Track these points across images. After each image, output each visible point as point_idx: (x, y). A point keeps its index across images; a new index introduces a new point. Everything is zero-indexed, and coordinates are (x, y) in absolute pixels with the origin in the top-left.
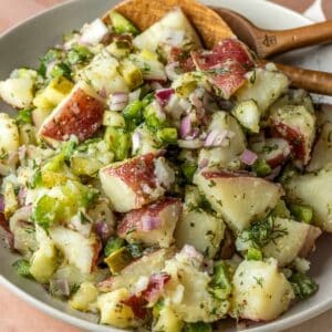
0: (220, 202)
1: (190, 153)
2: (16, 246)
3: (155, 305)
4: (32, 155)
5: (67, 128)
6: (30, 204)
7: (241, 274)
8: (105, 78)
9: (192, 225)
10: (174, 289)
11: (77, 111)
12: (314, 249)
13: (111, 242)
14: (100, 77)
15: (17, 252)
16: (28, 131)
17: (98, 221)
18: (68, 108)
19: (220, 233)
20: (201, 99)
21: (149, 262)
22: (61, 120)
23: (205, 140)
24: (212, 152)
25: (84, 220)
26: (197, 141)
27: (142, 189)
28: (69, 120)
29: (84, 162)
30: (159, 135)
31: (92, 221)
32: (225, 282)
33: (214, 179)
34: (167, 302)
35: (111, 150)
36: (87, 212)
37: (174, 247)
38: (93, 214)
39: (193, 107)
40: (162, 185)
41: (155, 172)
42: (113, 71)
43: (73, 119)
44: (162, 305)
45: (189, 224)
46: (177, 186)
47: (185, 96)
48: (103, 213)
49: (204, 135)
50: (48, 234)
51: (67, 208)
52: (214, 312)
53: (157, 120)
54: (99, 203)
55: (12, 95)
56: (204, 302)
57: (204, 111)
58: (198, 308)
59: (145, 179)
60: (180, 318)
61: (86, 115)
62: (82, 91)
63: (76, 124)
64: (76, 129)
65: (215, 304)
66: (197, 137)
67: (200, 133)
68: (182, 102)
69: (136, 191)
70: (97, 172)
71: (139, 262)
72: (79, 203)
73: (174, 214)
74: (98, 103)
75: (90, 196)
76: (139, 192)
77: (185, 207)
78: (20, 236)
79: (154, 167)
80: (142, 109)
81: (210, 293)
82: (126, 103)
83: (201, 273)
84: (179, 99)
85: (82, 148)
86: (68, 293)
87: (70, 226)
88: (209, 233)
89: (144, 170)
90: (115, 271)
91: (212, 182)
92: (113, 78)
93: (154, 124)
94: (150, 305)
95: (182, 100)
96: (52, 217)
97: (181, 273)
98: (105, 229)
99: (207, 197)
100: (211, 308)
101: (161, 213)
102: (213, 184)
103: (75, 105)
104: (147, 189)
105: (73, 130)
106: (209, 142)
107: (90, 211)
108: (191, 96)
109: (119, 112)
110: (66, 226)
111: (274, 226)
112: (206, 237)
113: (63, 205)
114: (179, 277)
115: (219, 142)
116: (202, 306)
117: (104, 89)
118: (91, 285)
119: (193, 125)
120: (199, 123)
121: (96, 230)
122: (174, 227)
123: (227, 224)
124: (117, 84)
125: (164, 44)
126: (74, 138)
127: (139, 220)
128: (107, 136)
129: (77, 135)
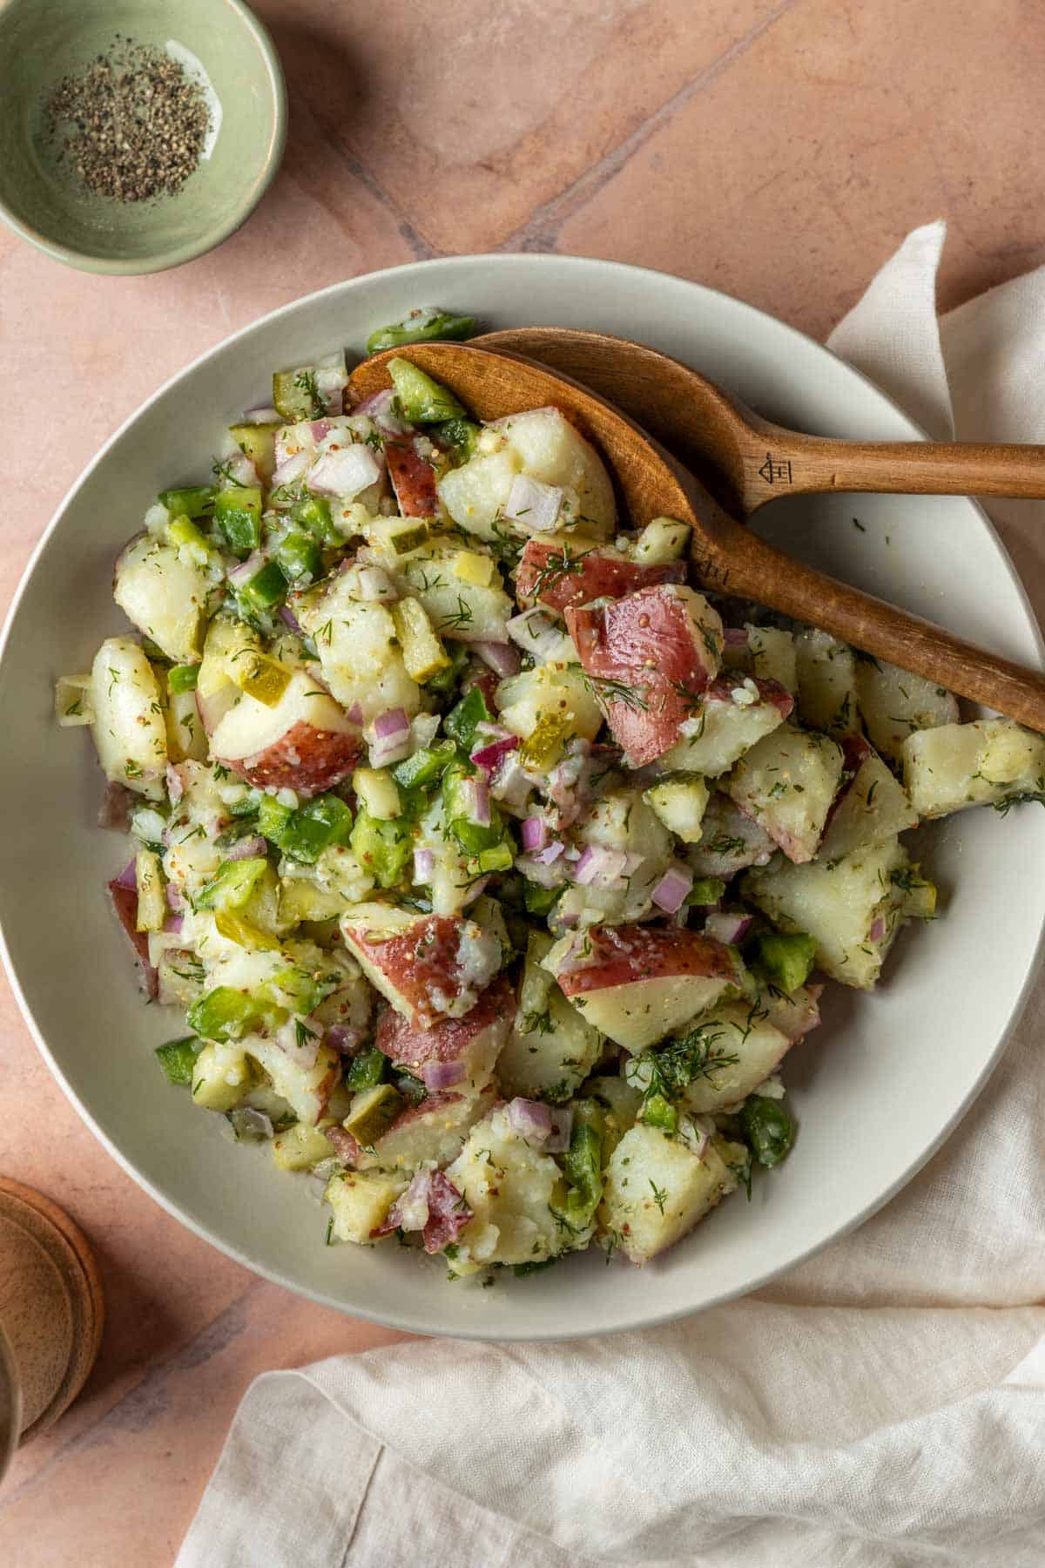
7: (626, 1161)
8: (362, 679)
11: (294, 760)
12: (802, 1040)
13: (361, 1057)
14: (351, 676)
16: (187, 719)
17: (332, 1029)
20: (573, 787)
23: (577, 867)
25: (304, 1037)
26: (558, 867)
27: (427, 999)
31: (320, 1032)
32: (591, 1174)
33: (582, 995)
38: (324, 1014)
39: (554, 806)
40: (471, 986)
41: (459, 956)
45: (526, 1049)
48: (345, 1009)
49: (576, 854)
57: (577, 808)
59: (434, 975)
62: (306, 725)
70: (336, 916)
71: (415, 1124)
73: (494, 1043)
75: (316, 1002)
76: (422, 1004)
77: (519, 1021)
79: (457, 946)
82: (407, 745)
89: (434, 955)
91: (579, 1000)
101: (464, 1051)
102: (581, 1003)
103: (291, 752)
104: (439, 1001)
105: (291, 781)
106: (585, 875)
109: (389, 771)
111: (708, 1054)
112: (562, 1067)
114: (494, 1193)
117: (357, 706)
121: (331, 1043)
124: (388, 693)
129: (296, 789)
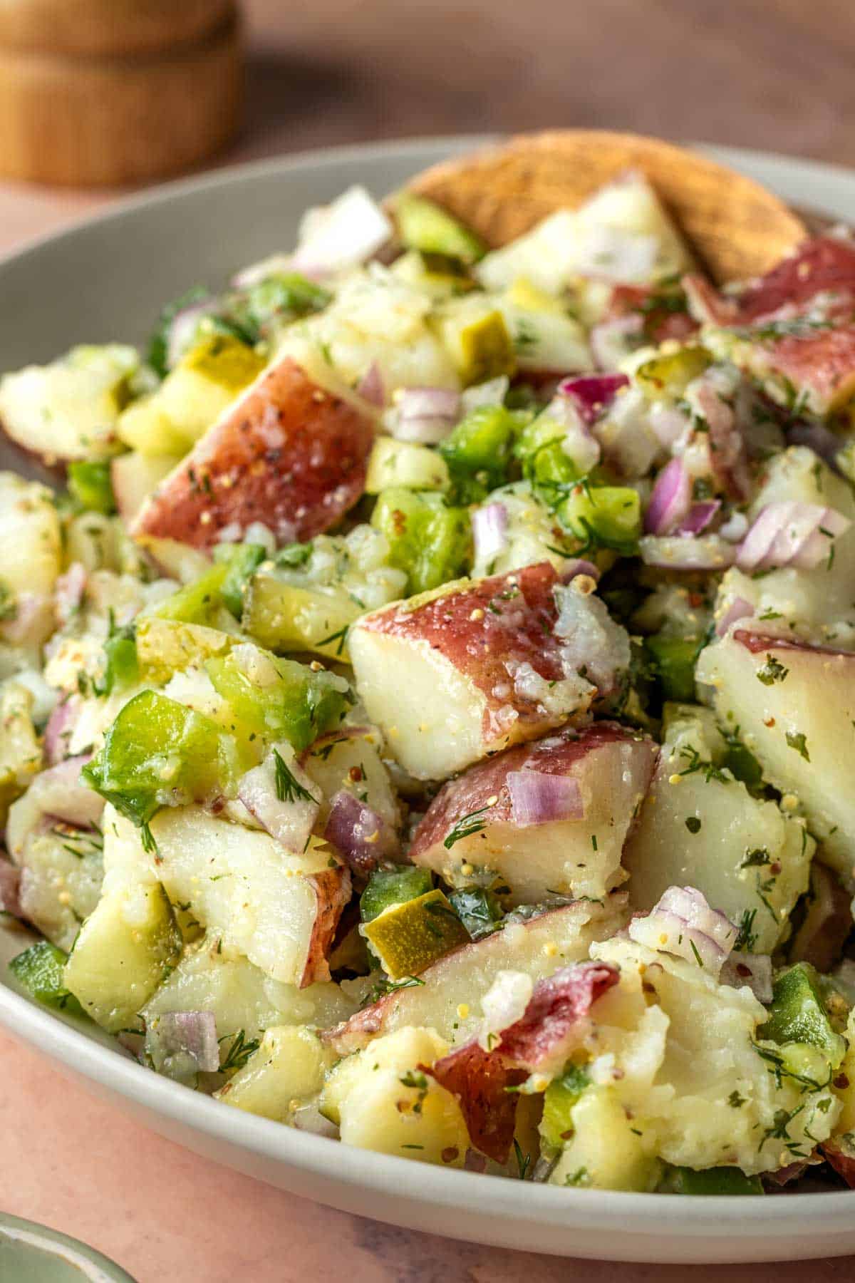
0: (799, 743)
1: (680, 593)
2: (26, 904)
3: (556, 1083)
4: (104, 601)
5: (239, 499)
6: (88, 751)
8: (382, 339)
9: (694, 825)
10: (629, 1025)
11: (275, 438)
13: (386, 879)
14: (362, 337)
15: (27, 927)
16: (94, 532)
17: (338, 799)
18: (246, 427)
19: (797, 865)
20: (730, 401)
21: (530, 949)
22: (215, 469)
23: (740, 541)
24: (769, 582)
25: (287, 787)
26: (713, 541)
27: (509, 680)
28: (244, 470)
29: (295, 597)
30: (576, 508)
31: (317, 795)
32: (822, 1027)
33: (781, 656)
34: (601, 1069)
35: (394, 562)
36: (301, 762)
37: (622, 899)
38: (323, 774)
39: (701, 425)
40: (583, 672)
42: (408, 322)
43: (259, 470)
44: (583, 1082)
45: (680, 820)
46: (633, 697)
47: (672, 389)
48: (358, 775)
49: (738, 523)
50: (149, 843)
51: (228, 745)
52: (780, 1126)
53: (568, 462)
54: (344, 736)
55: (47, 415)
56: (744, 1088)
57: (736, 442)
58: (722, 1103)
59: (520, 647)
60: (648, 1141)
61: (306, 457)
62: (299, 369)
63: (270, 489)
64: (269, 507)
65: (785, 1100)
66: (714, 528)
67: (724, 518)
68: (659, 414)
69: (486, 686)
70: (343, 633)
71: (490, 944)
72: (274, 723)
73: (626, 777)
74: (353, 416)
75: (313, 698)
76: (500, 691)
77: (668, 756)
78: (45, 867)
79: (555, 615)
80: (512, 439)
81: (766, 1055)
82: (453, 419)
83: (725, 990)
84: (646, 404)
85: (290, 553)
86: (214, 1065)
87: (237, 808)
88: (757, 858)
89: (518, 616)
90: (401, 970)
91: (772, 662)
92: (409, 342)
93: (557, 473)
94: (535, 1083)
95: (657, 408)
96: (165, 769)
97: (655, 977)
98: (364, 831)
99: (748, 738)
100: (768, 1114)
101: (578, 767)
102: (776, 672)
103: (271, 415)
104: (528, 681)
105: (261, 510)
106: (754, 550)
107: (312, 762)
108: (692, 394)
109: (431, 446)
110: (219, 809)
112: (743, 875)
113: (210, 728)
114: (649, 988)
115: (792, 547)
116: (736, 1100)
117: (374, 372)
118: (304, 1035)
119: (698, 487)
120: (719, 485)
121: (330, 829)
122: (624, 826)
123: (819, 842)
124: (423, 359)
125: (587, 278)
126: (258, 534)
127: (498, 786)
128: (383, 514)
129: (273, 528)
